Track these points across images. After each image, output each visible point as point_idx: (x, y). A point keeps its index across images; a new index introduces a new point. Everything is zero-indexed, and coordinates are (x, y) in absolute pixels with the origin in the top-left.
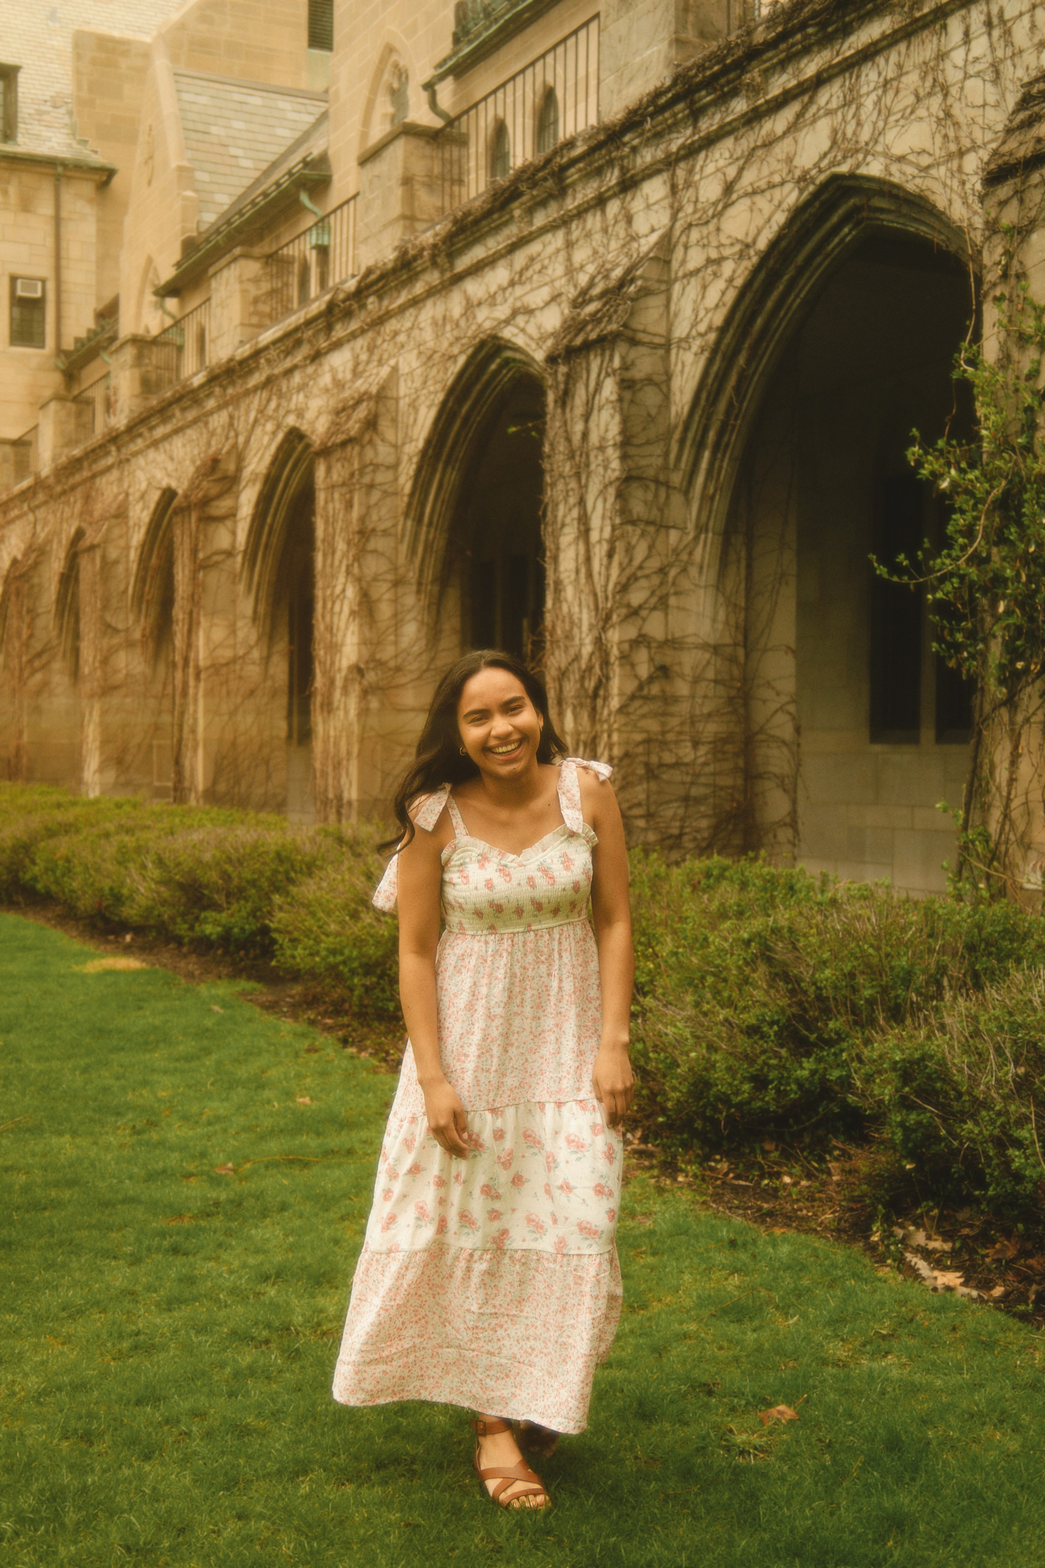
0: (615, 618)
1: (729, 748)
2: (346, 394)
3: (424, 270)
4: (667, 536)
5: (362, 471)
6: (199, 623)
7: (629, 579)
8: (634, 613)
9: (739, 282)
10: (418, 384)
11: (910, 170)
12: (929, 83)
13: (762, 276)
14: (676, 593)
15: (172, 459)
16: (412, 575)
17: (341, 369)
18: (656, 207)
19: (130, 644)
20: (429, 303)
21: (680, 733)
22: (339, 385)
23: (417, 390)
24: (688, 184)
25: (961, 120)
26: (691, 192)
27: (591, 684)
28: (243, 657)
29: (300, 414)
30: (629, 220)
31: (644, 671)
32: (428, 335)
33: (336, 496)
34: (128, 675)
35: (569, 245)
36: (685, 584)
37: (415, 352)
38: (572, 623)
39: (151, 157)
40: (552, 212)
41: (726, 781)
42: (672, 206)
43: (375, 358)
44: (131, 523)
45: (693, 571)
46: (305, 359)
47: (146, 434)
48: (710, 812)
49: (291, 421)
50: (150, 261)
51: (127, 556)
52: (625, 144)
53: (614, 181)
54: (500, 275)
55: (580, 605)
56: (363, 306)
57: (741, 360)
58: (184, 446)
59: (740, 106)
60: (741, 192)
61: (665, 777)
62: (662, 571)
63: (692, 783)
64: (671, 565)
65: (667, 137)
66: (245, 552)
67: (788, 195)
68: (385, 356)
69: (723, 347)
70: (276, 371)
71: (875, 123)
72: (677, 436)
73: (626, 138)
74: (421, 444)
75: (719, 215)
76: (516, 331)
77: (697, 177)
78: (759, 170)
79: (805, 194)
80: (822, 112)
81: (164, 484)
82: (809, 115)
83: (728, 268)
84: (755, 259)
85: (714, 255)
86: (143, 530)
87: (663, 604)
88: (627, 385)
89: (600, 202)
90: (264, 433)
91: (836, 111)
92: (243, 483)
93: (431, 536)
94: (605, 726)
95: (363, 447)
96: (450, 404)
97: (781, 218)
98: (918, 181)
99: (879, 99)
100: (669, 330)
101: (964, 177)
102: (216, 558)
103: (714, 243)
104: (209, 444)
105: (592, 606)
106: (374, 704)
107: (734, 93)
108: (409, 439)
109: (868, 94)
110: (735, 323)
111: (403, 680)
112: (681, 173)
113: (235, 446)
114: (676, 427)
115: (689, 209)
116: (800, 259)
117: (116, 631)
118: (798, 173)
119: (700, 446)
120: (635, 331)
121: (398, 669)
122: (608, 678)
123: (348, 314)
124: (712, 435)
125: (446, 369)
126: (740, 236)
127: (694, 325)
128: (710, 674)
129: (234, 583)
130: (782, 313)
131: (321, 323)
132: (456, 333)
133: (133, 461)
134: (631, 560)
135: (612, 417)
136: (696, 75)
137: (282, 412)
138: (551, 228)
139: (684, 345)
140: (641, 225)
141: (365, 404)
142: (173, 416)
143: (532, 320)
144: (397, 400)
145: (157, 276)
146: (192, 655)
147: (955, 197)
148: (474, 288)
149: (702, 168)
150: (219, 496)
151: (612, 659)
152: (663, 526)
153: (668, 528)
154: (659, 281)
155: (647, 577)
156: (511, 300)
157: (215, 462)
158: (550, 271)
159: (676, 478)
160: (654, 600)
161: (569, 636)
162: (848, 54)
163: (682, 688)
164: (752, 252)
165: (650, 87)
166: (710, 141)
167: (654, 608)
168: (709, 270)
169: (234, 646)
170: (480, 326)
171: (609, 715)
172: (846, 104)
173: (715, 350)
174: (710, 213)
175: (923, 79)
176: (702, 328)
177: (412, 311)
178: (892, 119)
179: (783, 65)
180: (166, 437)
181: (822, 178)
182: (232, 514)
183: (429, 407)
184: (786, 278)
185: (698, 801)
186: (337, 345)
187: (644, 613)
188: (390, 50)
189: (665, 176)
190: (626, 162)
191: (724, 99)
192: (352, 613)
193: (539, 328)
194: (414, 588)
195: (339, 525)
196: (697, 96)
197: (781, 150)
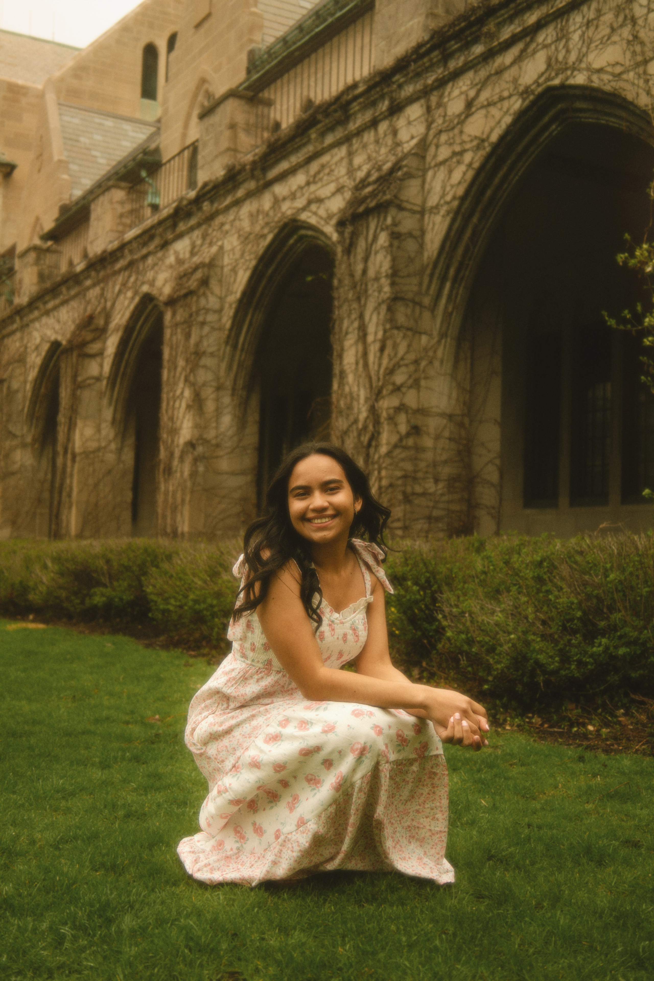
0: (385, 392)
1: (457, 484)
2: (186, 266)
3: (244, 181)
4: (420, 339)
5: (198, 312)
6: (75, 424)
7: (394, 366)
8: (397, 389)
9: (476, 165)
10: (237, 256)
11: (606, 77)
12: (621, 19)
13: (493, 159)
14: (426, 378)
15: (58, 321)
16: (229, 384)
17: (182, 252)
18: (415, 123)
19: (24, 446)
20: (247, 203)
21: (426, 472)
22: (180, 262)
23: (236, 260)
24: (439, 105)
25: (646, 40)
26: (441, 111)
27: (365, 439)
28: (105, 448)
29: (152, 283)
30: (395, 133)
31: (403, 428)
32: (246, 225)
33: (179, 330)
34: (22, 466)
35: (350, 154)
36: (432, 372)
37: (236, 236)
38: (352, 398)
39: (41, 155)
40: (339, 133)
41: (455, 507)
42: (427, 120)
43: (208, 241)
44: (28, 366)
45: (437, 364)
46: (156, 247)
47: (41, 306)
48: (445, 528)
49: (145, 288)
50: (38, 219)
51: (25, 387)
52: (394, 83)
53: (384, 108)
54: (300, 178)
55: (358, 386)
56: (200, 209)
57: (475, 220)
58: (68, 312)
59: (478, 49)
60: (479, 106)
61: (416, 502)
62: (416, 362)
63: (434, 507)
64: (422, 359)
65: (424, 76)
66: (109, 378)
67: (514, 104)
68: (215, 240)
69: (463, 210)
70: (136, 257)
71: (580, 50)
72: (428, 272)
73: (395, 79)
74: (238, 295)
75: (462, 123)
76: (309, 214)
77: (446, 100)
78: (493, 90)
79: (527, 102)
80: (540, 47)
81: (53, 338)
82: (530, 50)
83: (468, 157)
84: (488, 149)
85: (457, 148)
86: (36, 370)
87: (416, 384)
88: (395, 236)
89: (374, 123)
90: (125, 298)
91: (550, 45)
92: (109, 332)
93: (243, 357)
94: (376, 466)
95: (199, 297)
96: (260, 268)
97: (508, 120)
98: (613, 84)
99: (583, 33)
100: (425, 201)
101: (649, 77)
102: (88, 382)
103: (458, 141)
104: (85, 310)
105: (367, 385)
106: (201, 469)
107: (476, 41)
108: (229, 292)
109: (575, 31)
110: (472, 193)
111: (221, 453)
112: (434, 99)
113: (104, 308)
114: (428, 265)
115: (440, 121)
116: (520, 148)
117: (15, 436)
118: (521, 89)
119: (443, 279)
120: (402, 201)
121: (218, 446)
122: (379, 433)
123: (189, 215)
124: (452, 272)
125: (258, 245)
126: (478, 134)
127: (443, 196)
128: (446, 434)
129: (100, 398)
130: (505, 186)
131: (169, 223)
132: (266, 220)
133: (31, 325)
134: (396, 354)
135: (385, 257)
136: (448, 31)
137: (139, 283)
138: (337, 144)
139: (435, 211)
140: (403, 135)
141: (200, 271)
142: (61, 293)
143: (322, 206)
144: (222, 267)
145: (42, 229)
146: (70, 446)
147: (641, 91)
148: (280, 189)
149: (450, 94)
150: (93, 341)
151: (382, 420)
152: (417, 332)
153: (420, 333)
154: (418, 169)
155: (406, 365)
156: (306, 195)
157: (91, 318)
158: (336, 172)
159: (427, 301)
160: (411, 381)
161: (350, 407)
162: (561, 6)
163: (428, 442)
164: (486, 144)
165: (413, 44)
166: (456, 75)
167: (410, 387)
168: (455, 160)
169: (99, 440)
170: (283, 214)
171: (379, 458)
172: (558, 39)
173: (457, 212)
174: (456, 121)
175: (617, 16)
176: (448, 198)
177: (235, 209)
178: (593, 45)
179: (511, 19)
180: (56, 308)
181: (540, 89)
182: (101, 354)
183: (245, 270)
184: (509, 162)
185: (438, 519)
186: (180, 236)
187: (404, 390)
188: (203, 81)
189: (422, 101)
190: (394, 95)
191: (467, 45)
192: (188, 407)
193: (327, 210)
194: (229, 392)
195: (181, 349)
196: (448, 45)
197: (508, 76)
